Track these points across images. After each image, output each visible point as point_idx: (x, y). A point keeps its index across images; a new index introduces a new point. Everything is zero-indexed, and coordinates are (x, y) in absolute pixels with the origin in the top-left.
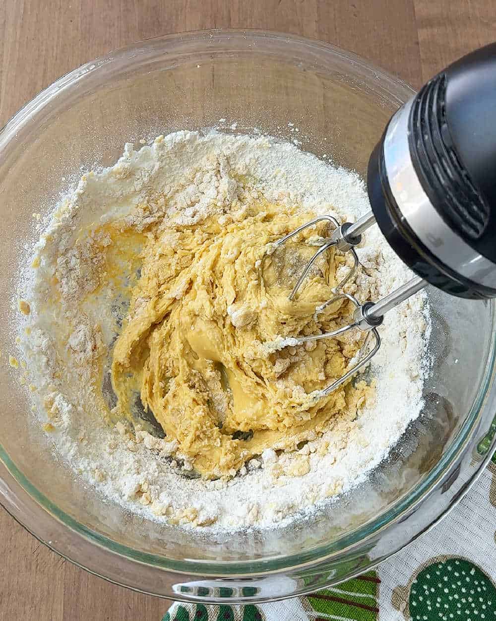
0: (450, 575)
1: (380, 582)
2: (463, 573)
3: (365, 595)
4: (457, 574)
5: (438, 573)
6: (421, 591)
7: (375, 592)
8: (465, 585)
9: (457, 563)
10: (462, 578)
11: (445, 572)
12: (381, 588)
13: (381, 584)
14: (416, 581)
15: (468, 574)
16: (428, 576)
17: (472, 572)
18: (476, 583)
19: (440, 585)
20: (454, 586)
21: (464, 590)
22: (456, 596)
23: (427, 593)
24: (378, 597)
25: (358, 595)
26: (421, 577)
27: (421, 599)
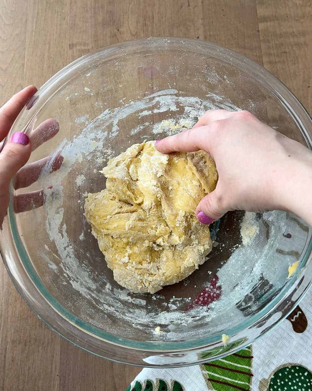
0: (293, 374)
1: (253, 375)
2: (301, 374)
3: (243, 383)
4: (296, 375)
5: (286, 373)
6: (275, 383)
7: (249, 381)
8: (301, 381)
9: (297, 368)
10: (299, 377)
11: (290, 373)
12: (253, 379)
13: (253, 377)
14: (273, 377)
15: (303, 375)
16: (280, 375)
17: (306, 374)
18: (308, 380)
19: (287, 380)
20: (294, 381)
21: (300, 384)
22: (295, 387)
23: (279, 384)
24: (251, 385)
25: (239, 382)
26: (276, 374)
27: (275, 387)
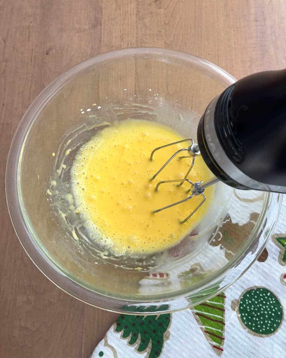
0: (258, 295)
1: (225, 297)
2: (264, 294)
3: (219, 303)
4: (261, 295)
5: (252, 294)
6: (244, 302)
7: (223, 302)
8: (265, 300)
9: (261, 290)
10: (263, 297)
11: (255, 294)
12: (226, 300)
13: (226, 298)
14: (242, 298)
15: (267, 295)
16: (248, 296)
17: (269, 294)
18: (270, 299)
19: (253, 300)
20: (260, 301)
21: (264, 302)
22: (261, 305)
23: (247, 303)
24: (225, 305)
25: (216, 303)
26: (245, 296)
27: (245, 306)
